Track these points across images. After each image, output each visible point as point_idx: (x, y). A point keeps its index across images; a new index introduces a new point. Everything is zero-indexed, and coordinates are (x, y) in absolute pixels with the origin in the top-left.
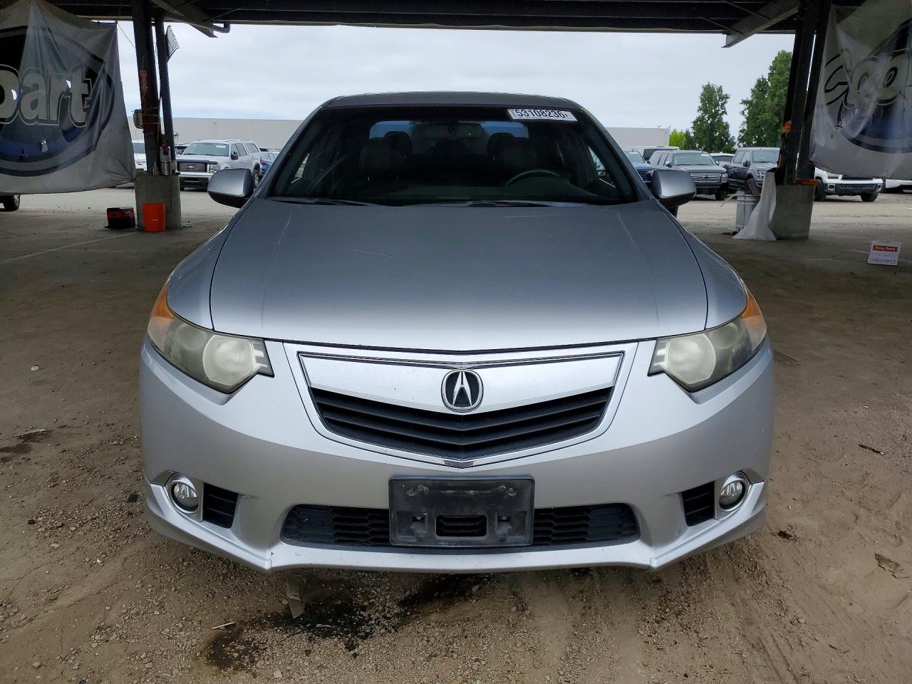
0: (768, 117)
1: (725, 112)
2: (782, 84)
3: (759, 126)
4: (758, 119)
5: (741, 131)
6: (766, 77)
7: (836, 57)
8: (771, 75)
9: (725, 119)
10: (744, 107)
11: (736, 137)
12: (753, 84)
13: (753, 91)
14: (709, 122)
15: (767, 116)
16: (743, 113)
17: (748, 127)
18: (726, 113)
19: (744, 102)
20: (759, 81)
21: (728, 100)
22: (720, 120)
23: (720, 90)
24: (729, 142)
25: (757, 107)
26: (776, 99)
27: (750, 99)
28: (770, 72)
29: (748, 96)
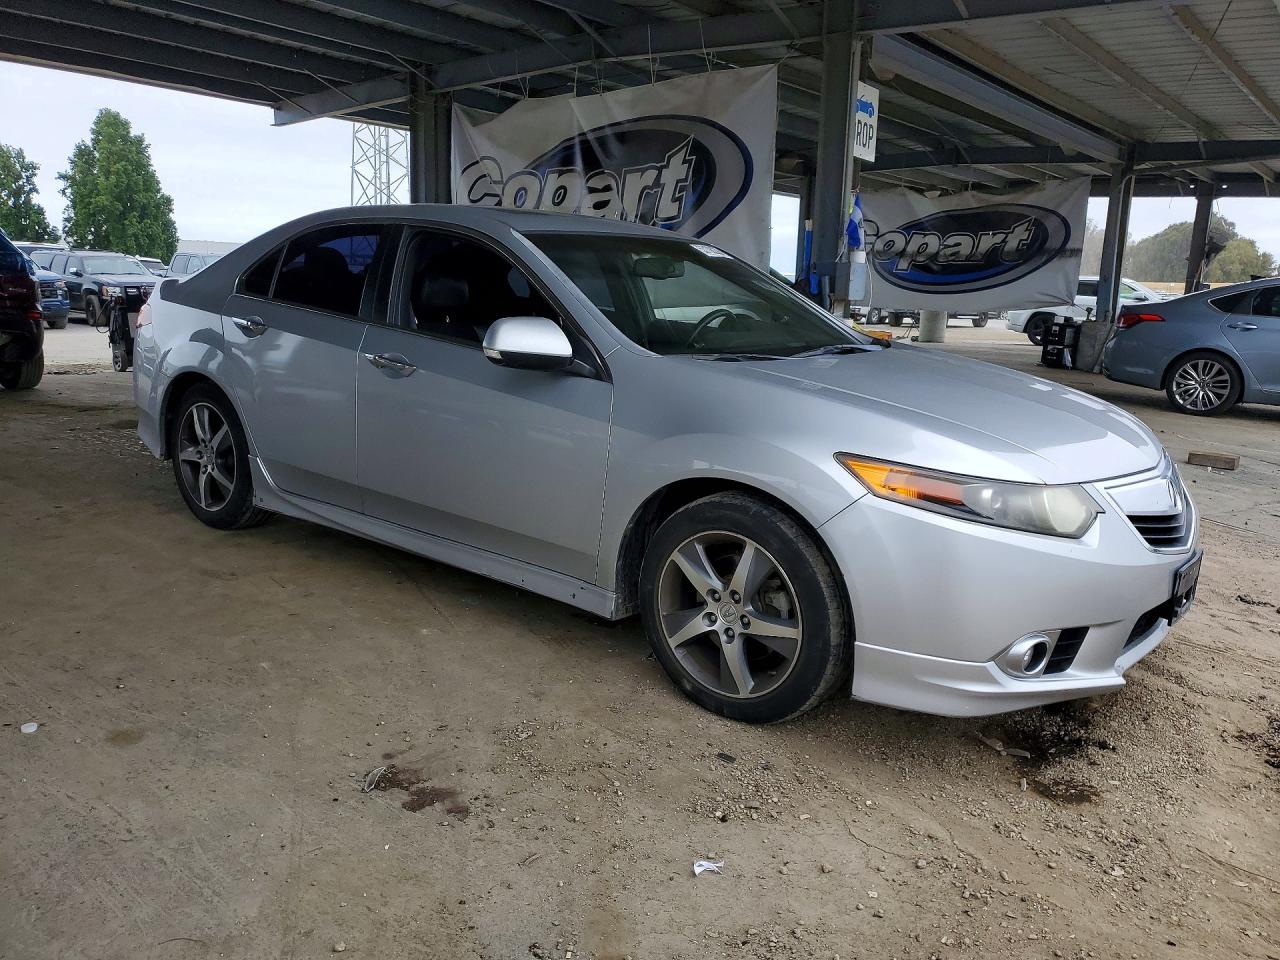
0: (106, 203)
1: (34, 190)
2: (116, 157)
3: (94, 215)
4: (90, 203)
5: (67, 220)
6: (89, 143)
7: (473, 164)
8: (96, 141)
9: (36, 199)
10: (62, 184)
11: (60, 227)
12: (71, 152)
13: (72, 162)
14: (10, 203)
15: (103, 200)
16: (64, 192)
17: (76, 214)
18: (37, 191)
19: (63, 177)
20: (78, 147)
21: (37, 171)
22: (28, 201)
23: (20, 154)
24: (49, 235)
25: (85, 185)
26: (113, 178)
27: (71, 173)
28: (93, 136)
29: (66, 168)
